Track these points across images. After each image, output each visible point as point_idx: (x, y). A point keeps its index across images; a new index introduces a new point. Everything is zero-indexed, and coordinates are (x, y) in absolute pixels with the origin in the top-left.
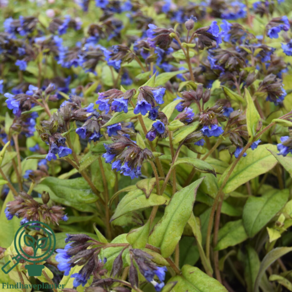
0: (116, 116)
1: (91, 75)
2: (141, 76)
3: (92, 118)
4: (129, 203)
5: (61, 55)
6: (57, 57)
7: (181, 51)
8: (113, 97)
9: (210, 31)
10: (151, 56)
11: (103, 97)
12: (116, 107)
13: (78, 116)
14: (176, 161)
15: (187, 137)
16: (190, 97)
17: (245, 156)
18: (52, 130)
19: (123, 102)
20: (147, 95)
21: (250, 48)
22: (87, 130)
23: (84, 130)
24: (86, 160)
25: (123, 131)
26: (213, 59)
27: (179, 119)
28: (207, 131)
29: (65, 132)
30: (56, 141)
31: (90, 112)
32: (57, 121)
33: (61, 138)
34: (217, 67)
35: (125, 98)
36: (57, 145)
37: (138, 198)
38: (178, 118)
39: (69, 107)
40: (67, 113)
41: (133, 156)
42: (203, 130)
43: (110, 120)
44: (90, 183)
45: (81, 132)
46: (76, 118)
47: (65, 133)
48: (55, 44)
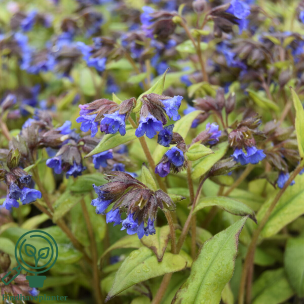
0: (107, 139)
1: (67, 82)
2: (134, 79)
3: (69, 144)
4: (133, 271)
5: (26, 57)
6: (20, 61)
7: (189, 42)
8: (102, 111)
9: (231, 10)
10: (146, 51)
11: (86, 111)
12: (107, 126)
13: (48, 140)
14: (198, 204)
15: (213, 168)
16: (207, 106)
17: (292, 184)
18: (11, 163)
19: (119, 119)
20: (154, 107)
21: (277, 38)
22: (63, 161)
23: (58, 161)
24: (63, 204)
25: (115, 160)
26: (230, 53)
27: (201, 141)
28: (241, 156)
29: (31, 164)
30: (17, 180)
31: (65, 134)
32: (18, 150)
33: (24, 176)
34: (237, 65)
35: (121, 113)
36: (19, 186)
37: (145, 262)
38: (198, 140)
39: (35, 128)
40: (33, 137)
41: (141, 205)
42: (236, 155)
43: (98, 147)
44: (69, 235)
45: (54, 164)
46: (46, 144)
47: (30, 167)
48: (18, 44)
